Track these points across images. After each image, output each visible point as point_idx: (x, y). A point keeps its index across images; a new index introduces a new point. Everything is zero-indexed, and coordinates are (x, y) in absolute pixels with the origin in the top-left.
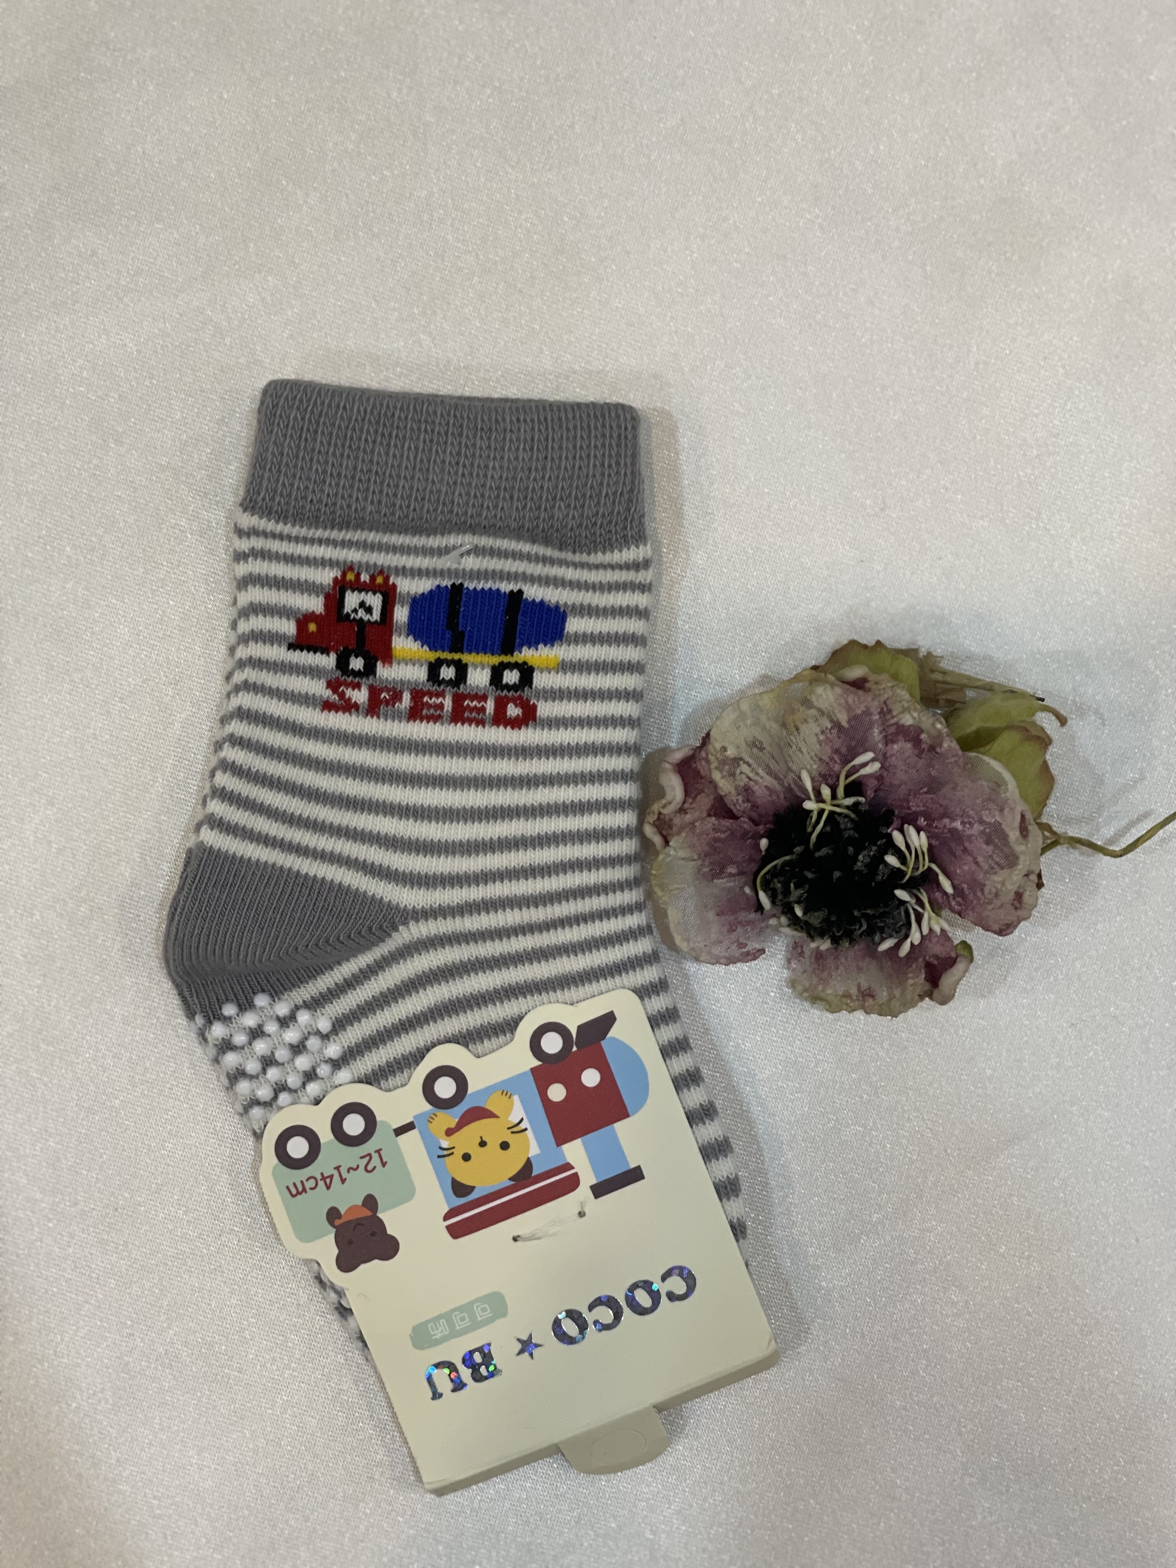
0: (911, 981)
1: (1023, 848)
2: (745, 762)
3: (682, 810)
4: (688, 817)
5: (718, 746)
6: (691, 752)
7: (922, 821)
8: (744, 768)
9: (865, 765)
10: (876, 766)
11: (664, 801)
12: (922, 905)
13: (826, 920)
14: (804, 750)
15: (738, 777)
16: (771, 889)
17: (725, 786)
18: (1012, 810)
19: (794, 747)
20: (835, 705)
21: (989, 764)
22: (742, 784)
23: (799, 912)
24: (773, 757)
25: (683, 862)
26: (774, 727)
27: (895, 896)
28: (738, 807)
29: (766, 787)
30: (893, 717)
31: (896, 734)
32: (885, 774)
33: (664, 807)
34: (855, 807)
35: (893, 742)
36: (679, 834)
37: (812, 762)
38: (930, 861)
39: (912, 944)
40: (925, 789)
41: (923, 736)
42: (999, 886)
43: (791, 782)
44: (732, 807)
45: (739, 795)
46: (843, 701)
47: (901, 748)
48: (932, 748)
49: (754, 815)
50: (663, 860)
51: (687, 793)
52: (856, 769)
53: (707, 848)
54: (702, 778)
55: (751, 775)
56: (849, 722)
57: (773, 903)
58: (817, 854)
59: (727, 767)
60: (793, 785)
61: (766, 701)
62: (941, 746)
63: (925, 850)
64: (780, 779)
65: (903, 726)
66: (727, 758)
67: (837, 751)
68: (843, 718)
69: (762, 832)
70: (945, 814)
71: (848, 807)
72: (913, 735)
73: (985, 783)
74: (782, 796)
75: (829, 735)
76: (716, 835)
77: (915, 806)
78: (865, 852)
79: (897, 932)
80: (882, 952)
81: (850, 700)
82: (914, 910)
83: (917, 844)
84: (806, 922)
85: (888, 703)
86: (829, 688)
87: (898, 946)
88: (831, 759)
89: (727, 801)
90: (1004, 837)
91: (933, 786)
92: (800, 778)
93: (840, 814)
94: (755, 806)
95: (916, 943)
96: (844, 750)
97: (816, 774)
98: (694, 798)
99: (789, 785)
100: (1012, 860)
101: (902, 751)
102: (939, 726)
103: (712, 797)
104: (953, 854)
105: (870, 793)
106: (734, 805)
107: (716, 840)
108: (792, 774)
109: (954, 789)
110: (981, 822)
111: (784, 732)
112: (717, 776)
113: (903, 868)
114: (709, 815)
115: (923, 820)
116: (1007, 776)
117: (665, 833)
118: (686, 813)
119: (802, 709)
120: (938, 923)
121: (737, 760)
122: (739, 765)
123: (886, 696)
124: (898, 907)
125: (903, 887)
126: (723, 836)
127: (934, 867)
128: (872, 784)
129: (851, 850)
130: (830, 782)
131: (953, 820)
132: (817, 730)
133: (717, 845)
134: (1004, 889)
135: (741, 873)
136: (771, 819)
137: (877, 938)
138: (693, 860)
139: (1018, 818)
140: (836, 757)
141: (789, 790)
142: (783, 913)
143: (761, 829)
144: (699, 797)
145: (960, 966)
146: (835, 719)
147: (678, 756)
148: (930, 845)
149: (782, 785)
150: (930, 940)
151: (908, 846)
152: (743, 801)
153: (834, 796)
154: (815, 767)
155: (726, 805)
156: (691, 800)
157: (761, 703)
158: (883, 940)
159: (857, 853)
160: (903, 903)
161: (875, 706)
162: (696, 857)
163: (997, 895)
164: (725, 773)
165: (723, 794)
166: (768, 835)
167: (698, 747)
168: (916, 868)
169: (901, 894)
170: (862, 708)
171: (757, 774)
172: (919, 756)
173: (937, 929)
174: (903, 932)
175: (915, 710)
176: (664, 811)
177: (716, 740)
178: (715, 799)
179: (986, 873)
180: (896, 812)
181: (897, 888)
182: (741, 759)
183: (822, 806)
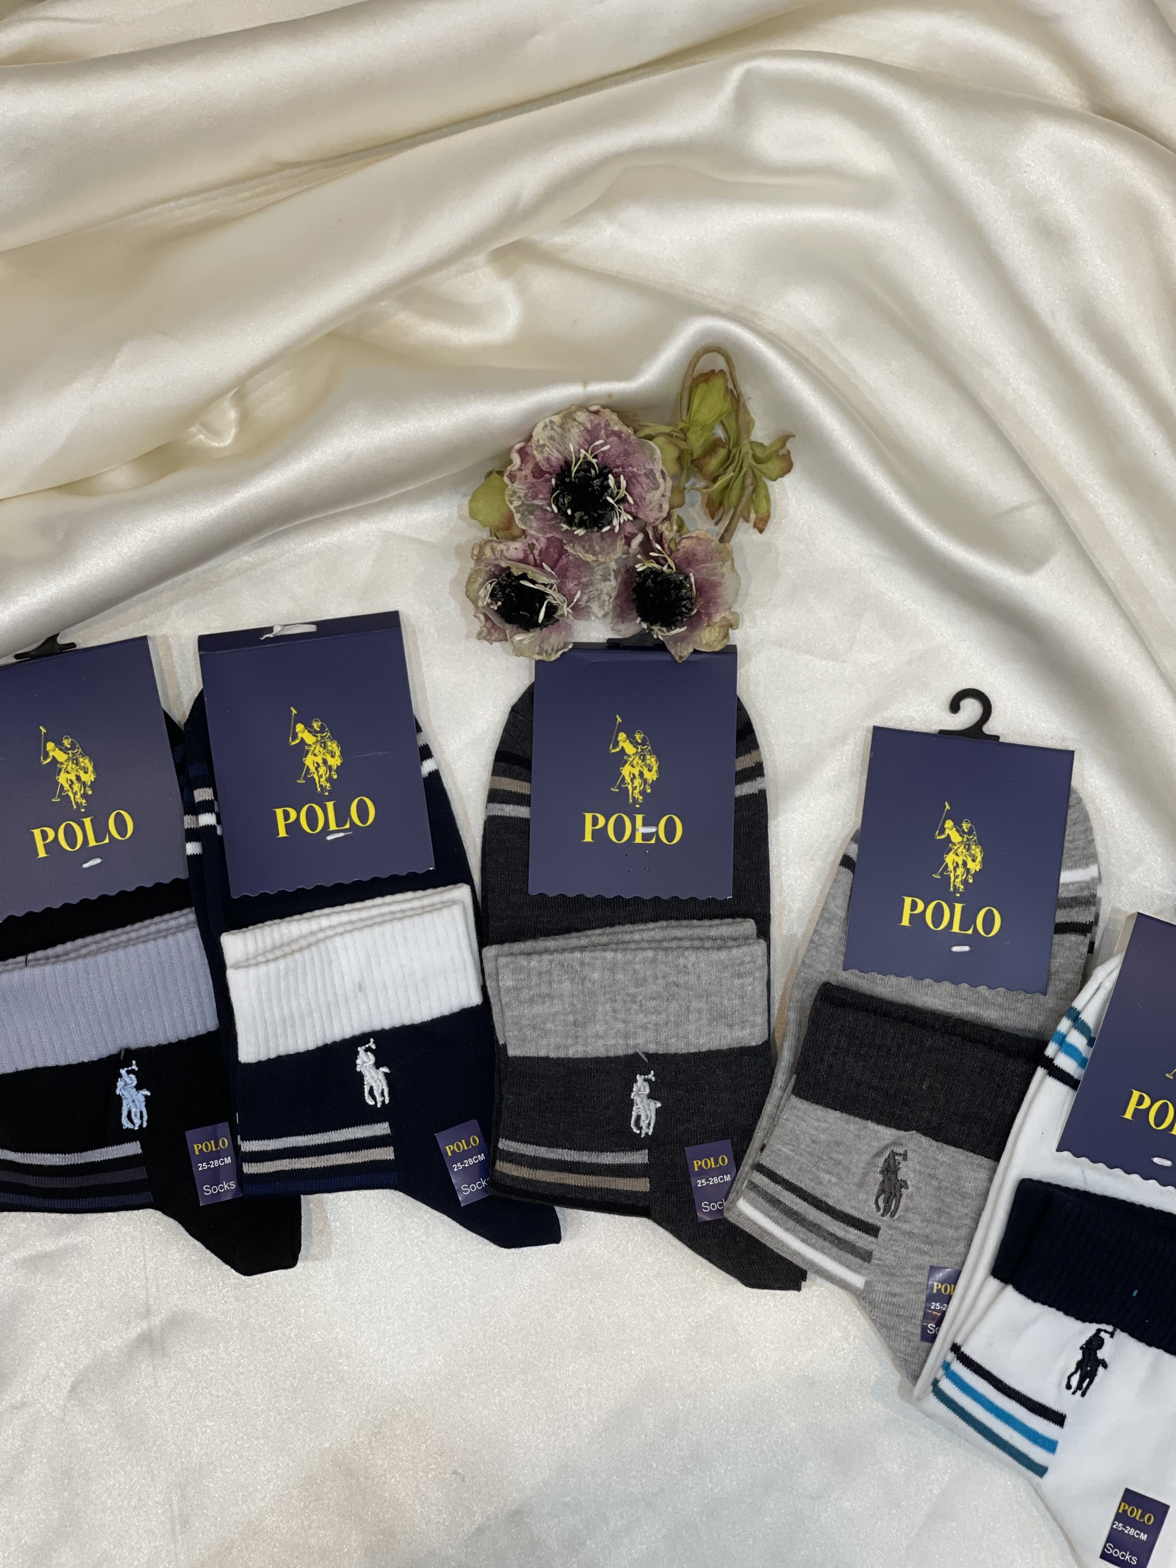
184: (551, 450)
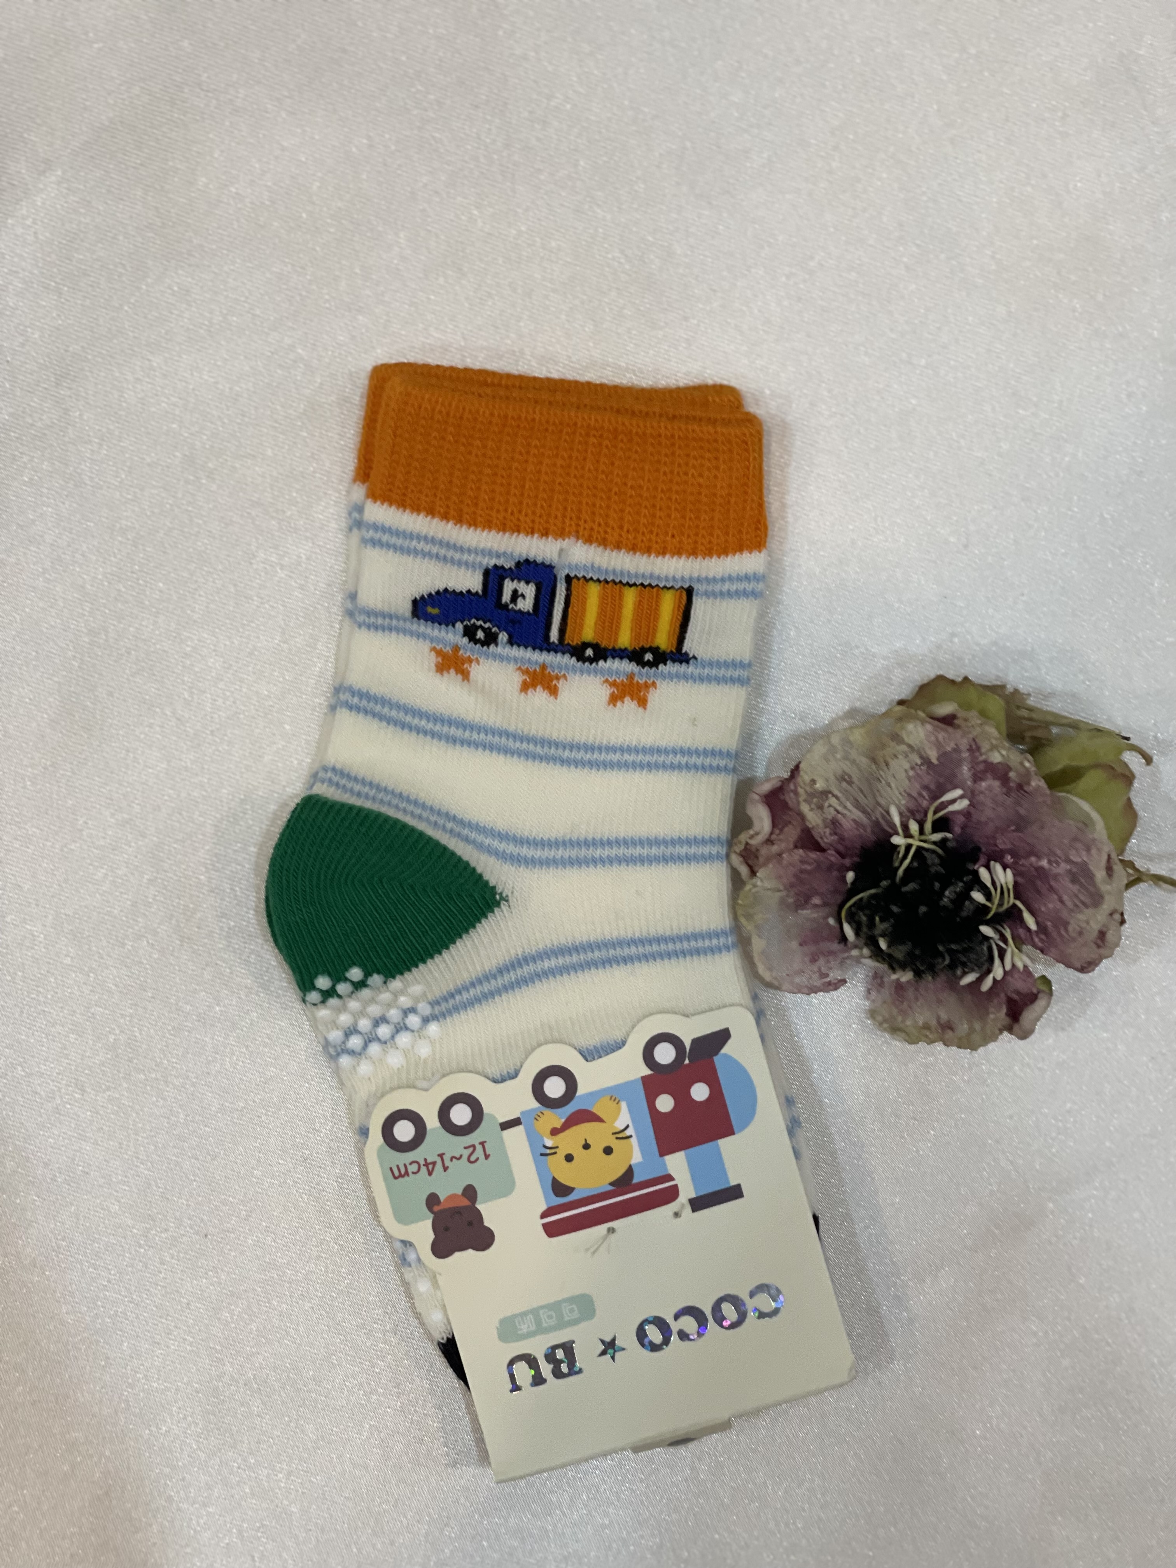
0: (992, 1016)
1: (1109, 888)
2: (834, 796)
3: (769, 841)
4: (775, 849)
5: (807, 778)
6: (779, 784)
7: (1009, 859)
8: (833, 801)
9: (953, 801)
10: (965, 803)
11: (751, 832)
12: (1005, 941)
13: (910, 954)
14: (893, 785)
15: (826, 810)
16: (855, 922)
17: (813, 818)
18: (1099, 850)
19: (884, 782)
20: (926, 742)
21: (1077, 804)
22: (830, 817)
23: (883, 944)
24: (861, 791)
25: (769, 893)
26: (864, 761)
27: (979, 932)
28: (826, 840)
29: (854, 821)
30: (981, 755)
31: (985, 772)
32: (972, 810)
33: (752, 837)
34: (942, 843)
35: (982, 779)
36: (765, 864)
37: (900, 797)
38: (1015, 898)
39: (994, 979)
40: (1013, 828)
41: (1012, 775)
42: (1084, 925)
43: (879, 816)
44: (819, 840)
45: (826, 827)
46: (933, 738)
47: (990, 785)
48: (1020, 787)
49: (841, 848)
50: (750, 890)
51: (774, 825)
52: (944, 805)
53: (793, 880)
54: (790, 809)
55: (840, 808)
56: (938, 759)
57: (857, 934)
58: (904, 889)
59: (815, 800)
60: (881, 820)
61: (857, 736)
62: (1028, 784)
63: (1011, 887)
64: (869, 814)
65: (992, 764)
66: (815, 790)
67: (926, 788)
68: (933, 755)
69: (848, 865)
70: (1032, 853)
71: (935, 843)
72: (1001, 773)
73: (1071, 822)
74: (869, 830)
75: (919, 772)
76: (803, 867)
77: (1002, 843)
78: (952, 888)
79: (979, 967)
80: (963, 987)
81: (940, 737)
82: (997, 945)
83: (1003, 881)
84: (890, 956)
85: (977, 740)
86: (918, 723)
87: (980, 980)
88: (920, 795)
89: (815, 833)
90: (1090, 876)
91: (1021, 824)
92: (888, 813)
93: (927, 850)
94: (842, 839)
95: (999, 977)
96: (933, 787)
97: (903, 809)
98: (781, 830)
99: (877, 819)
100: (1097, 899)
101: (990, 788)
102: (1027, 764)
103: (799, 829)
104: (1038, 892)
105: (957, 830)
106: (821, 838)
107: (802, 871)
108: (881, 809)
109: (1042, 827)
110: (1068, 861)
111: (874, 767)
112: (805, 808)
113: (988, 904)
114: (796, 847)
115: (1009, 857)
116: (1095, 815)
117: (750, 862)
118: (773, 844)
119: (893, 744)
120: (1021, 960)
121: (826, 793)
122: (827, 798)
123: (975, 734)
124: (982, 943)
125: (987, 923)
126: (809, 868)
127: (1019, 904)
128: (960, 820)
129: (937, 885)
130: (918, 817)
131: (1039, 858)
132: (907, 766)
133: (803, 876)
134: (1088, 927)
135: (825, 904)
136: (857, 851)
137: (959, 972)
138: (779, 891)
139: (1105, 857)
140: (925, 793)
141: (877, 824)
142: (866, 945)
143: (847, 862)
144: (786, 829)
145: (1041, 1003)
146: (924, 755)
147: (767, 787)
148: (1016, 884)
149: (869, 818)
150: (1012, 977)
151: (993, 883)
152: (831, 834)
153: (922, 831)
154: (903, 802)
155: (813, 837)
156: (777, 831)
157: (851, 738)
158: (965, 973)
159: (943, 889)
160: (987, 938)
161: (964, 743)
162: (782, 888)
163: (1080, 933)
164: (813, 806)
165: (810, 826)
166: (854, 868)
167: (786, 779)
168: (1001, 905)
169: (986, 930)
170: (952, 745)
171: (845, 807)
172: (1007, 794)
173: (1020, 965)
174: (985, 967)
175: (1004, 748)
176: (753, 842)
177: (806, 773)
178: (802, 831)
179: (1071, 911)
180: (984, 849)
181: (982, 924)
182: (830, 792)
183: (910, 841)
184: (841, 803)
